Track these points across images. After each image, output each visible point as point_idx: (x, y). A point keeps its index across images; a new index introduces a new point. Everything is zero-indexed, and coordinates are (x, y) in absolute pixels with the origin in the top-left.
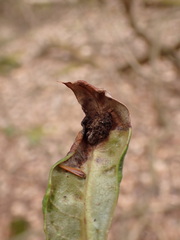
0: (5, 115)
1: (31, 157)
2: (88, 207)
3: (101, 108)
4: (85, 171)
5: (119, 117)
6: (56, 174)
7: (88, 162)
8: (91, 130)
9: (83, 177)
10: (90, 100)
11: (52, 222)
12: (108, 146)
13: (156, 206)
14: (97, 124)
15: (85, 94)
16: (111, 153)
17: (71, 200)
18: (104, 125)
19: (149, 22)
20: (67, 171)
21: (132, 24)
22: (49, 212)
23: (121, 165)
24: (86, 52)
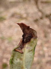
0: (1, 33)
1: (8, 46)
2: (24, 63)
3: (28, 31)
4: (23, 51)
5: (34, 34)
6: (14, 52)
7: (24, 48)
8: (25, 38)
9: (22, 53)
10: (25, 29)
11: (12, 68)
12: (30, 43)
13: (44, 60)
14: (27, 36)
15: (23, 27)
16: (31, 46)
17: (18, 60)
18: (29, 37)
19: (43, 7)
20: (17, 51)
21: (38, 8)
22: (12, 64)
23: (34, 49)
24: (25, 16)
